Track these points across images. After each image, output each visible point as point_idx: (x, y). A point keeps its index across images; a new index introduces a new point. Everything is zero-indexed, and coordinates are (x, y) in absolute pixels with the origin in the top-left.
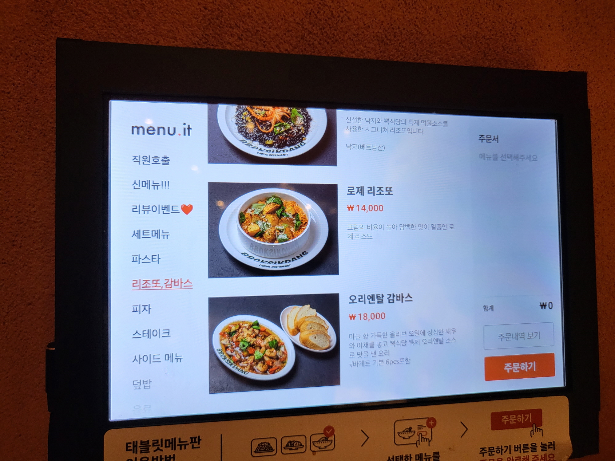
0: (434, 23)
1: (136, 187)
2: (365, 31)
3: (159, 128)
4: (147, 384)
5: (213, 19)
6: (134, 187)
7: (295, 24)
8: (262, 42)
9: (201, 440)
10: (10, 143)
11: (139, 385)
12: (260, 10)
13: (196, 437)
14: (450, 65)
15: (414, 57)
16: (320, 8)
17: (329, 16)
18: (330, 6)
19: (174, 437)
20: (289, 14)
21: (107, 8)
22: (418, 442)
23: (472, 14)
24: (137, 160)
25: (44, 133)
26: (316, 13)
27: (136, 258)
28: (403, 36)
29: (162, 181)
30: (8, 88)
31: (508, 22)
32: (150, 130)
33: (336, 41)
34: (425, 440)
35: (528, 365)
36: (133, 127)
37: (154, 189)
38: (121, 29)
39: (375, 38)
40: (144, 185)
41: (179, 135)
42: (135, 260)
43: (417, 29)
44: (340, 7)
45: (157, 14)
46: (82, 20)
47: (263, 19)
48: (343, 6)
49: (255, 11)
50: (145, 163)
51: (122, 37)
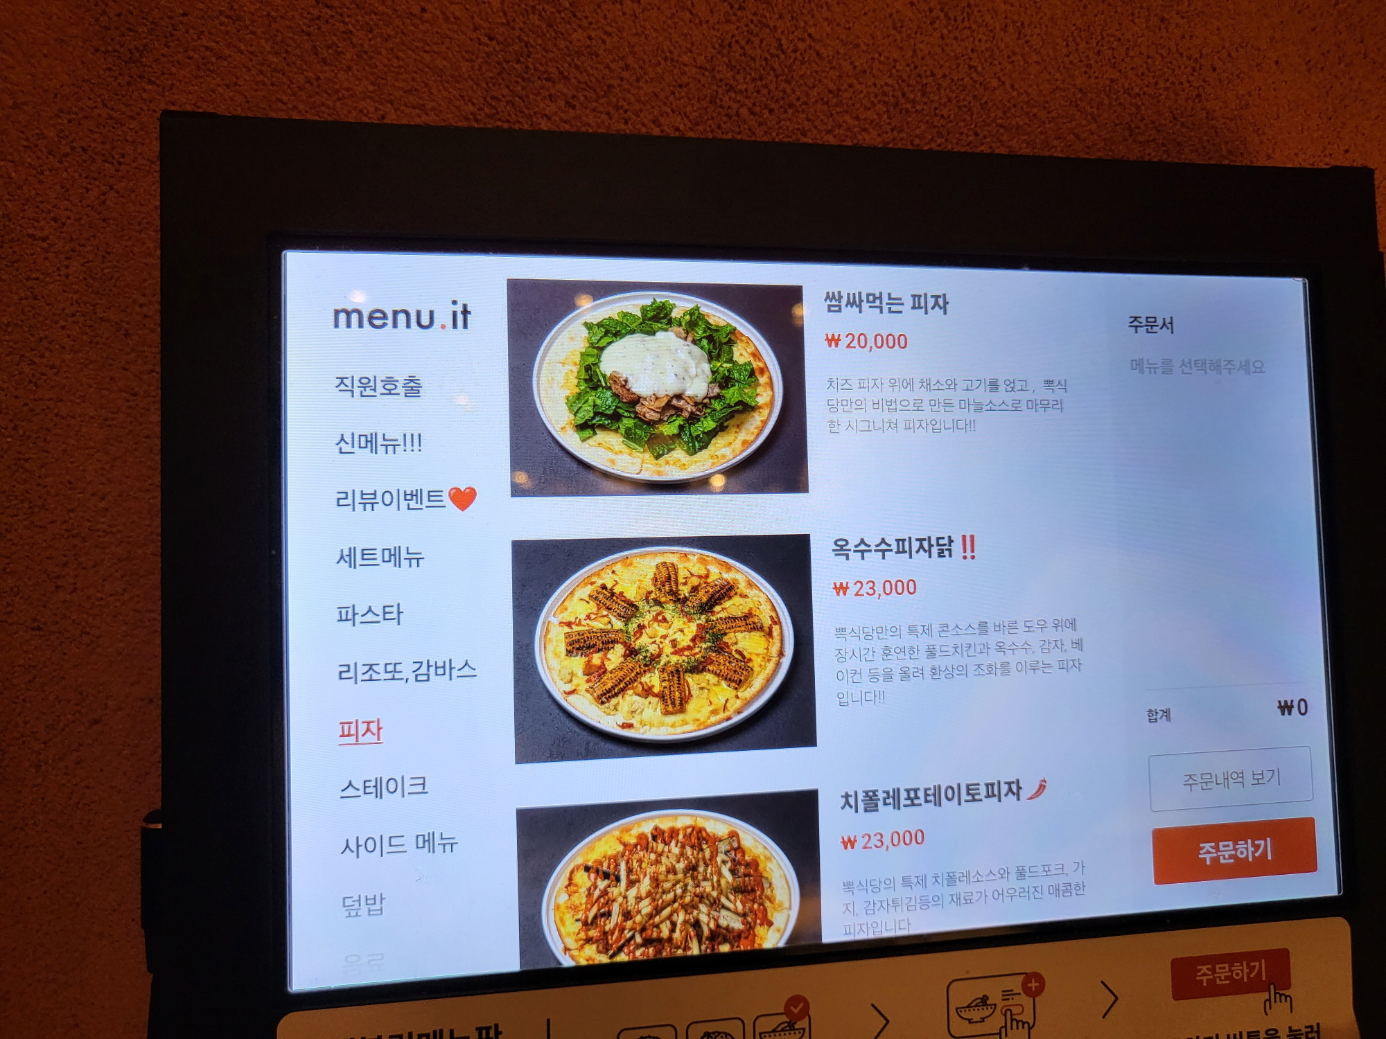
0: (1013, 62)
1: (346, 448)
2: (855, 82)
3: (395, 313)
4: (375, 904)
5: (507, 62)
6: (341, 449)
7: (694, 70)
8: (621, 111)
9: (501, 1033)
10: (47, 354)
11: (357, 906)
12: (616, 39)
13: (490, 1027)
14: (1052, 158)
15: (969, 139)
16: (752, 33)
17: (773, 51)
18: (775, 27)
19: (438, 1029)
20: (680, 46)
21: (267, 40)
22: (1003, 1030)
23: (1099, 38)
24: (347, 386)
25: (125, 330)
26: (743, 43)
27: (347, 612)
28: (942, 91)
29: (405, 435)
30: (42, 229)
31: (1181, 55)
32: (376, 318)
33: (791, 105)
34: (1020, 1024)
35: (1253, 845)
36: (337, 312)
37: (387, 453)
38: (300, 88)
39: (879, 98)
40: (363, 444)
41: (443, 327)
42: (344, 618)
43: (974, 75)
44: (797, 28)
45: (380, 54)
46: (210, 70)
47: (622, 58)
48: (805, 27)
49: (604, 42)
50: (364, 394)
51: (301, 107)
